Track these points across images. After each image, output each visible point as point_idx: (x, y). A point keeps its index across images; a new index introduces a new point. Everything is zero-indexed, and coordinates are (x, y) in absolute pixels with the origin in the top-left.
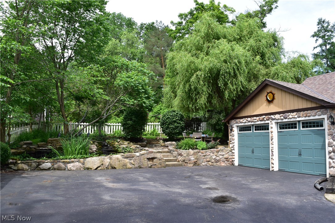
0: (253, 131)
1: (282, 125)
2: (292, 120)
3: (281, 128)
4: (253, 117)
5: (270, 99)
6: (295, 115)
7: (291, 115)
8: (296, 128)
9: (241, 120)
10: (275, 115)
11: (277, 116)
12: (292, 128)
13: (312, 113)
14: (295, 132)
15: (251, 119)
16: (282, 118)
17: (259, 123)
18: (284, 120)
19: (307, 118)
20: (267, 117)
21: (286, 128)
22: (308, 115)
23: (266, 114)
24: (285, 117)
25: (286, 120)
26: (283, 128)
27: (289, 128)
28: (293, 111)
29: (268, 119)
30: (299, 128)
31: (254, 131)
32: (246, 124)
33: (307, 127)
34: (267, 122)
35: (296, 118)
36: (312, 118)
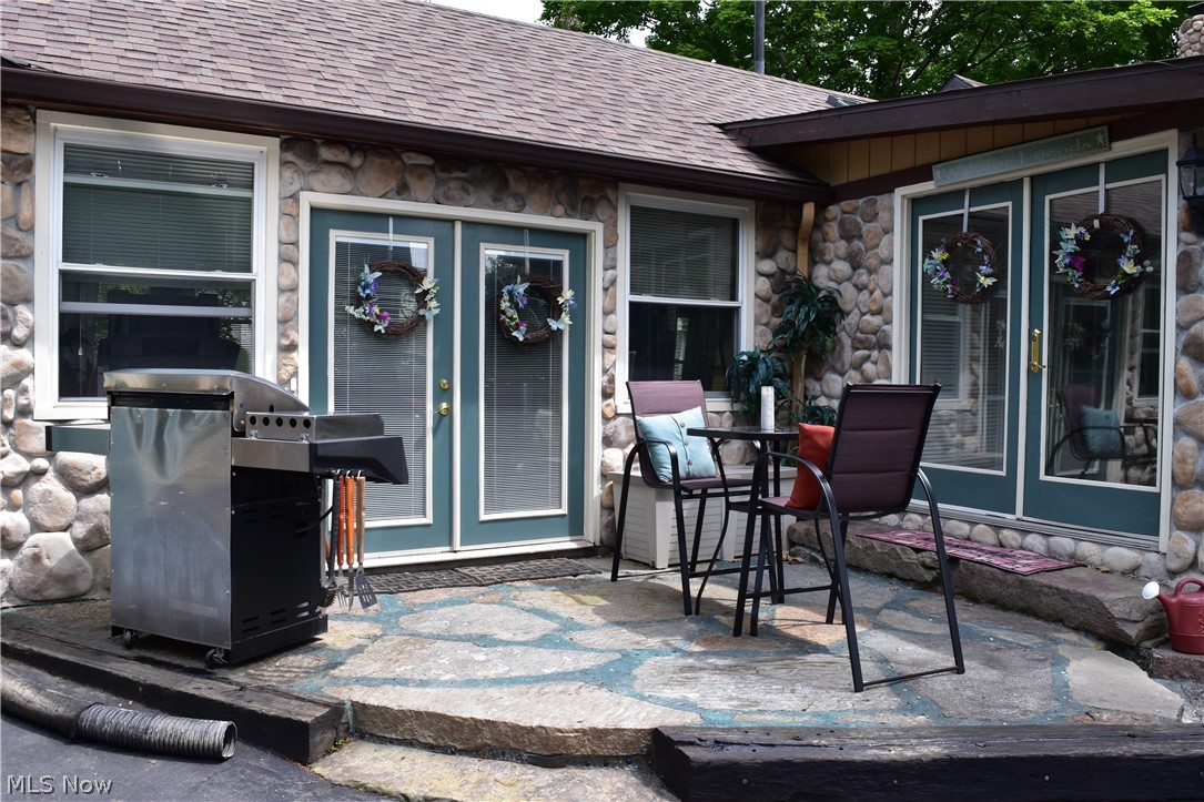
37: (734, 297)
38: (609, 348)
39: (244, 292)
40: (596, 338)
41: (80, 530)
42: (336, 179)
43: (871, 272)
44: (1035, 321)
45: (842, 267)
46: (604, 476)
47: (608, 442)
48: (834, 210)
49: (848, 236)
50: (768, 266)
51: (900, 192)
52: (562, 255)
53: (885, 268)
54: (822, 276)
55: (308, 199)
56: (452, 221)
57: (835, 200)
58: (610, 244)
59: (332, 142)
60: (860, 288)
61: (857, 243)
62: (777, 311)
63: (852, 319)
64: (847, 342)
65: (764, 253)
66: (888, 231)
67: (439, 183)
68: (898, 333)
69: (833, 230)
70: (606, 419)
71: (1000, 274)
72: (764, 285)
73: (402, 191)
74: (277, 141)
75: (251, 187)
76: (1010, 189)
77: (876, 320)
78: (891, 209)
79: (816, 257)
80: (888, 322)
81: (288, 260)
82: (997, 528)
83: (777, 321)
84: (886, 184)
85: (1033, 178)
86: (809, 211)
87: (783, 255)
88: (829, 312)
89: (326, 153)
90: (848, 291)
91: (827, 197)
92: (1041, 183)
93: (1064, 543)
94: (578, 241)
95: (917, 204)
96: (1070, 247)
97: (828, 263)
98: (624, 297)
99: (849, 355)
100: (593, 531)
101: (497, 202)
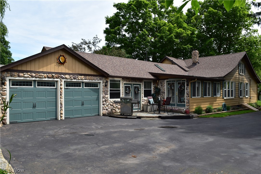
0: (35, 87)
1: (68, 83)
2: (80, 81)
3: (67, 86)
4: (39, 74)
5: (62, 61)
6: (83, 78)
7: (80, 77)
8: (80, 86)
9: (21, 74)
10: (65, 75)
11: (67, 76)
12: (77, 86)
13: (95, 78)
14: (80, 89)
15: (37, 75)
16: (72, 78)
17: (46, 79)
18: (73, 80)
19: (91, 81)
20: (58, 76)
21: (72, 86)
22: (92, 79)
23: (56, 73)
24: (75, 78)
25: (75, 80)
26: (70, 86)
27: (75, 86)
28: (81, 75)
29: (58, 77)
30: (83, 87)
31: (37, 87)
32: (28, 79)
33: (88, 86)
34: (56, 80)
35: (83, 80)
36: (94, 81)
37: (151, 89)
38: (143, 94)
39: (119, 90)
40: (142, 93)
41: (111, 109)
42: (125, 81)
43: (163, 87)
44: (177, 91)
45: (161, 86)
46: (142, 105)
47: (143, 102)
48: (160, 81)
49: (161, 83)
50: (154, 86)
51: (166, 80)
52: (139, 86)
53: (164, 87)
54: (158, 86)
55: (124, 83)
56: (132, 84)
57: (160, 80)
58: (143, 85)
59: (125, 78)
60: (162, 88)
61: (162, 84)
62: (155, 90)
63: (162, 91)
64: (161, 93)
65: (153, 85)
66: (165, 83)
67: (132, 81)
68: (166, 92)
69: (160, 83)
70: (142, 100)
71: (174, 88)
72: (154, 87)
73: (129, 82)
74: (122, 78)
75: (120, 82)
76: (175, 81)
77: (164, 91)
78: (165, 82)
79: (158, 85)
80: (165, 91)
81: (122, 88)
82: (174, 107)
83: (155, 91)
84: (165, 79)
85: (176, 81)
86: (158, 81)
87: (155, 85)
88: (159, 90)
89: (125, 79)
90: (161, 88)
91: (159, 80)
92: (177, 81)
93: (179, 108)
94: (140, 85)
95: (167, 81)
96: (179, 86)
97: (159, 86)
98: (144, 89)
99: (161, 94)
100: (141, 109)
101: (135, 82)
